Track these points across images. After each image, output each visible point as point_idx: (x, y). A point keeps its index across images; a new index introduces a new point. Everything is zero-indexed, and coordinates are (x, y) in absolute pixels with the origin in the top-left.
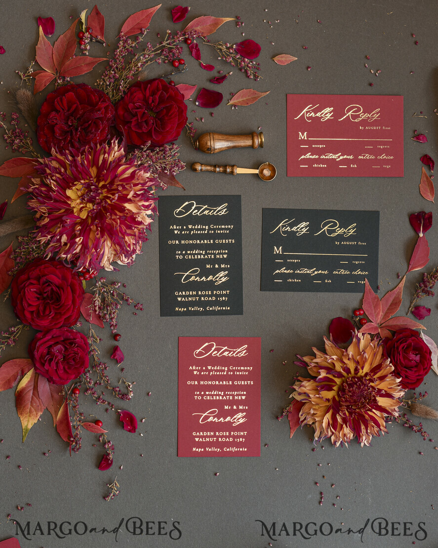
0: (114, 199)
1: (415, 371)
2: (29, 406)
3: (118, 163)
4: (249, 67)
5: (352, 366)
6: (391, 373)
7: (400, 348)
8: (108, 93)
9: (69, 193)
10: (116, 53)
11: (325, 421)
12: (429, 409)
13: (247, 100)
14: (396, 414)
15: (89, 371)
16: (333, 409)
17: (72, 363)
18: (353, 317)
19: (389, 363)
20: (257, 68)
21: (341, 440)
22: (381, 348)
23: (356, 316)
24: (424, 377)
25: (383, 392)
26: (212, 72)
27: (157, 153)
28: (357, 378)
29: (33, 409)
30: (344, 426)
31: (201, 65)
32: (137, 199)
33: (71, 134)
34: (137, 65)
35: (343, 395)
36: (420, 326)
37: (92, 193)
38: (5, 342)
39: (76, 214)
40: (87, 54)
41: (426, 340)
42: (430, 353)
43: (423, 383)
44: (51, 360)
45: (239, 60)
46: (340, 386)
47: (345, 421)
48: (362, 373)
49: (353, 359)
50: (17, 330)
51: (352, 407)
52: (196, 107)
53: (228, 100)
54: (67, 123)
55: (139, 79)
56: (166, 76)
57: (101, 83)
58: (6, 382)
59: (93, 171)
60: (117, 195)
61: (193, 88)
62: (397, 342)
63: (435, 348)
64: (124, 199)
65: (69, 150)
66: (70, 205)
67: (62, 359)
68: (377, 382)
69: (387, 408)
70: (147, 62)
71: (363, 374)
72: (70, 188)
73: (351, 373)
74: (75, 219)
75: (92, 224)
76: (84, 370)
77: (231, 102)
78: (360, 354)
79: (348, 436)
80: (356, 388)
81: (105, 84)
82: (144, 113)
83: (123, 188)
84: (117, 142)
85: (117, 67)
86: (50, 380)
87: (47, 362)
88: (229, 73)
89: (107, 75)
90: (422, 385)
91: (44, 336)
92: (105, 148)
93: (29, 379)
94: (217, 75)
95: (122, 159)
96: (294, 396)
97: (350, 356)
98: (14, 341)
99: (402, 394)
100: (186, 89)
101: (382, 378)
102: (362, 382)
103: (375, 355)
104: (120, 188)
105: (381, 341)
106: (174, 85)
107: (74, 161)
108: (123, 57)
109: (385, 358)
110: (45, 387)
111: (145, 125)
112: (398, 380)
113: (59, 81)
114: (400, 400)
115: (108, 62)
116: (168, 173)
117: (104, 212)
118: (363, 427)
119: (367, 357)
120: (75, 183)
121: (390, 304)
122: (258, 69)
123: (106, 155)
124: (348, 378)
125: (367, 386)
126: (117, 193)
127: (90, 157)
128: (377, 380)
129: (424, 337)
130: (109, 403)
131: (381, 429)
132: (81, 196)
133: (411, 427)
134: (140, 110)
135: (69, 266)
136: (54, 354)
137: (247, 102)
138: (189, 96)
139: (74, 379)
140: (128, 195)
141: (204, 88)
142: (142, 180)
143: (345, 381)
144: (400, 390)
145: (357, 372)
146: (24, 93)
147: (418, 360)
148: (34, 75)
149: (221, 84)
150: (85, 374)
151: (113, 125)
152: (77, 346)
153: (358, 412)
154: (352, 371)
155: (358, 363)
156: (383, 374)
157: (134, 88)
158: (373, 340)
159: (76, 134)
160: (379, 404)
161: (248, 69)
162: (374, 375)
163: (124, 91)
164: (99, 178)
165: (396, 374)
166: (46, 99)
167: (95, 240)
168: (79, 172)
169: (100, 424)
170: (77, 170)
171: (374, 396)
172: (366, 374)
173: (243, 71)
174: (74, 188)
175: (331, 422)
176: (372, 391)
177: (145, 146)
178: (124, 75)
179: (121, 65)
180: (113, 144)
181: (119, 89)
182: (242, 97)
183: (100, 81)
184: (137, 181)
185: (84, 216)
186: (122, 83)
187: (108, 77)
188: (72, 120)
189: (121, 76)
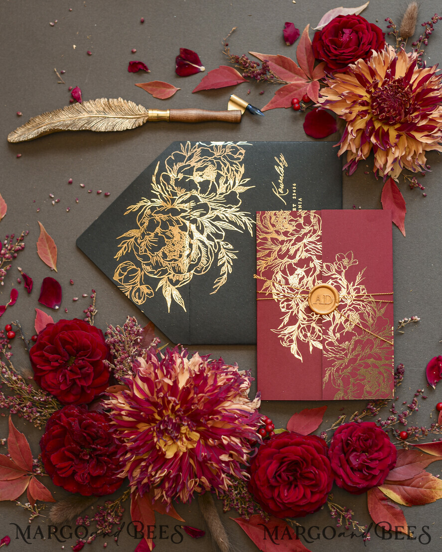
0: (175, 402)
1: (363, 33)
2: (423, 489)
3: (131, 399)
4: (12, 247)
5: (359, 108)
6: (367, 63)
7: (336, 52)
8: (50, 414)
9: (170, 455)
10: (2, 407)
11: (425, 140)
12: (406, 16)
13: (50, 248)
14: (415, 55)
15: (379, 421)
16: (410, 130)
17: (370, 442)
18: (302, 111)
19: (354, 66)
20: (11, 238)
22: (336, 75)
23: (300, 107)
24: (370, 22)
25: (389, 71)
26: (19, 291)
27: (117, 351)
28: (373, 102)
29: (426, 485)
30: (430, 117)
31: (11, 305)
32: (173, 373)
33: (101, 455)
34: (15, 381)
35: (394, 119)
36: (307, 33)
37: (169, 428)
38: (349, 521)
39: (195, 445)
40: (5, 440)
41: (325, 23)
42: (340, 16)
43: (377, 24)
44: (368, 468)
45: (4, 260)
46: (383, 123)
47: (424, 116)
48: (367, 97)
49: (350, 108)
50: (334, 509)
51: (407, 109)
52: (62, 309)
53: (52, 270)
54: (88, 461)
55: (32, 378)
56: (25, 346)
57: (39, 422)
58: (395, 518)
59: (143, 427)
60: (170, 398)
61: (39, 313)
62: (329, 56)
63: (333, 12)
64: (173, 389)
65: (119, 459)
66: (184, 453)
67: (367, 454)
68: (377, 78)
69: (408, 66)
70: (11, 370)
71: (369, 96)
72: (164, 454)
73: (368, 110)
74: (201, 446)
75: (205, 425)
76: (378, 427)
77: (54, 267)
78: (344, 101)
80: (385, 104)
81: (39, 417)
82: (71, 370)
83: (161, 392)
84: (106, 402)
85: (19, 404)
86: (392, 467)
87: (370, 472)
88: (20, 271)
89: (29, 416)
90: (379, 25)
91: (340, 477)
92: (114, 414)
93: (391, 491)
94: (23, 285)
95: (126, 393)
96: (397, 177)
97: (347, 111)
98: (347, 511)
99: (391, 48)
100: (41, 321)
101: (373, 73)
102: (377, 97)
103: (344, 82)
104: (161, 395)
106: (37, 335)
107: (132, 450)
108: (7, 397)
109: (348, 70)
110: (400, 472)
111: (84, 370)
112: (375, 53)
113: (39, 472)
114: (399, 51)
115: (13, 415)
116: (140, 337)
117: (190, 413)
118: (431, 95)
119: (348, 91)
120: (158, 448)
121: (284, 69)
122: (13, 237)
123: (123, 413)
124: (374, 113)
125: (383, 91)
126: (167, 398)
127: (126, 432)
128: (375, 79)
129: (321, 25)
130: (416, 396)
131: (434, 73)
132: (173, 439)
133: (428, 36)
134: (67, 375)
135: (257, 450)
136: (361, 464)
137: (52, 249)
138: (49, 317)
139: (389, 438)
140: (169, 385)
141: (39, 300)
142: (150, 368)
143: (377, 117)
144: (387, 50)
145: (366, 103)
146: (55, 514)
147: (350, 31)
148: (32, 502)
149: (33, 280)
150: (382, 425)
151: (87, 407)
152: (351, 437)
153: (414, 100)
154: (365, 108)
155: (354, 102)
156: (368, 72)
157: (42, 384)
158: (327, 84)
159: (100, 450)
160: (403, 75)
161: (13, 249)
162: (369, 83)
163: (47, 395)
164: (150, 420)
165: (367, 56)
166: (61, 487)
167: (225, 421)
170: (142, 446)
171: (394, 82)
172: (368, 92)
173: (16, 254)
174: (164, 450)
175: (426, 133)
176: (389, 85)
177: (110, 366)
178: (27, 396)
179: (16, 400)
180: (109, 406)
181: (44, 401)
182: (47, 254)
183: (37, 423)
184: (151, 375)
185: (196, 435)
186: (37, 398)
187: (31, 414)
188: (84, 455)
189: (29, 399)
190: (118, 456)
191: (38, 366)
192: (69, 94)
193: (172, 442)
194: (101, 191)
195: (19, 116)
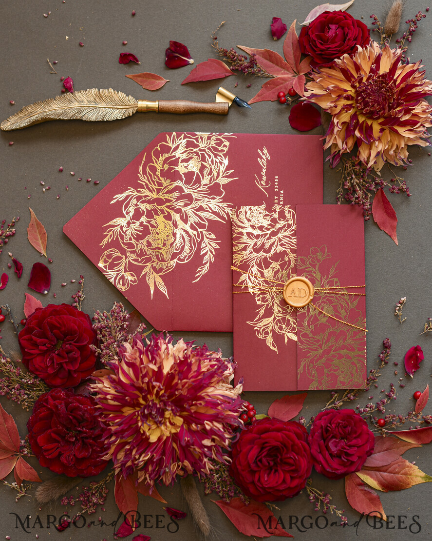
0: (159, 387)
1: (349, 29)
2: (399, 475)
3: (116, 383)
4: (2, 233)
5: (343, 102)
6: (352, 58)
7: (322, 47)
8: (38, 396)
9: (153, 439)
11: (407, 135)
12: (390, 14)
13: (40, 234)
14: (399, 51)
15: (358, 408)
16: (394, 125)
17: (349, 429)
18: (288, 105)
19: (339, 60)
21: (429, 115)
22: (322, 70)
23: (286, 100)
24: (355, 18)
25: (374, 66)
26: (9, 276)
27: (104, 336)
28: (357, 96)
29: (403, 471)
30: (413, 112)
32: (158, 359)
33: (86, 438)
34: (4, 364)
35: (378, 114)
36: (294, 29)
37: (153, 413)
38: (327, 506)
39: (178, 430)
41: (311, 19)
42: (326, 12)
44: (347, 454)
46: (367, 117)
47: (407, 111)
48: (351, 92)
49: (335, 101)
50: (313, 493)
51: (391, 103)
52: (51, 294)
53: (41, 256)
54: (73, 443)
55: (20, 361)
56: (15, 329)
57: (26, 404)
58: (372, 503)
59: (128, 411)
60: (154, 383)
61: (28, 298)
62: (315, 51)
63: (320, 8)
64: (158, 374)
65: (104, 441)
66: (167, 437)
67: (345, 440)
68: (362, 73)
69: (393, 62)
71: (353, 90)
72: (148, 438)
73: (352, 104)
74: (185, 431)
75: (188, 411)
76: (356, 414)
77: (44, 253)
78: (329, 95)
79: (425, 107)
80: (369, 98)
81: (27, 399)
82: (58, 354)
83: (146, 377)
84: (92, 386)
85: (8, 386)
86: (370, 453)
87: (349, 458)
88: (10, 256)
89: (17, 398)
90: (364, 22)
91: (319, 462)
92: (100, 398)
93: (368, 477)
94: (13, 270)
95: (112, 378)
96: (379, 170)
97: (332, 105)
98: (325, 495)
99: (375, 44)
100: (30, 305)
101: (358, 68)
102: (362, 92)
103: (330, 76)
104: (146, 380)
105: (314, 70)
106: (26, 319)
107: (116, 434)
109: (334, 65)
110: (377, 458)
111: (72, 354)
112: (360, 49)
113: (26, 452)
114: (383, 47)
116: (127, 323)
117: (174, 398)
118: (414, 90)
119: (333, 85)
120: (142, 432)
121: (271, 63)
122: (4, 223)
123: (109, 397)
124: (358, 107)
125: (368, 85)
126: (152, 383)
127: (111, 415)
128: (360, 74)
129: (308, 21)
131: (417, 69)
132: (157, 424)
133: (411, 33)
134: (55, 359)
135: (239, 435)
136: (339, 450)
137: (42, 235)
138: (38, 302)
139: (367, 426)
140: (153, 370)
141: (29, 285)
142: (135, 353)
143: (361, 111)
144: (371, 46)
145: (350, 98)
146: (41, 494)
147: (336, 27)
148: (19, 482)
149: (23, 265)
150: (361, 413)
151: (74, 390)
152: (330, 424)
153: (398, 96)
154: (349, 102)
155: (339, 96)
156: (354, 67)
157: (30, 367)
158: (313, 78)
159: (86, 433)
160: (388, 71)
161: (4, 234)
162: (354, 78)
163: (34, 378)
164: (135, 404)
165: (352, 51)
166: (47, 467)
167: (208, 406)
168: (129, 428)
169: (418, 394)
170: (127, 430)
171: (379, 77)
172: (353, 86)
173: (7, 240)
174: (148, 434)
175: (409, 128)
176: (373, 80)
177: (96, 350)
178: (15, 378)
179: (5, 382)
180: (95, 390)
181: (32, 384)
182: (37, 240)
183: (24, 405)
184: (137, 361)
185: (180, 420)
186: (25, 381)
187: (19, 396)
188: (70, 437)
189: (18, 382)
190: (103, 439)
191: (26, 350)
192: (61, 84)
193: (156, 426)
194: (90, 179)
195: (12, 105)
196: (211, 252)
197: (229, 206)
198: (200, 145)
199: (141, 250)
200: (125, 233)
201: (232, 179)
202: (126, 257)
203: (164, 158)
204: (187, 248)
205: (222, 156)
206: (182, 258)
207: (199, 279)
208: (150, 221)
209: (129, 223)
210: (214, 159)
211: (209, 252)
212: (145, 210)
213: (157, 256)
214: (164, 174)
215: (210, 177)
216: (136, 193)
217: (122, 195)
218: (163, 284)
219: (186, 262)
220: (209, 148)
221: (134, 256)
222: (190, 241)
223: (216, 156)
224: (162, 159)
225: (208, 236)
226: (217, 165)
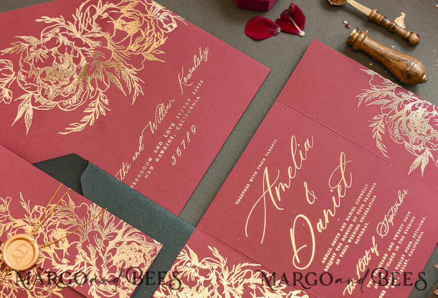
196: (95, 115)
197: (139, 82)
198: (149, 12)
199: (33, 76)
200: (29, 53)
201: (158, 60)
202: (16, 75)
203: (109, 7)
204: (75, 98)
205: (163, 33)
206: (64, 104)
207: (67, 133)
208: (59, 55)
209: (39, 47)
210: (154, 32)
211: (93, 115)
212: (61, 43)
213: (43, 90)
214: (100, 21)
215: (139, 46)
216: (63, 24)
217: (50, 19)
218: (31, 118)
219: (65, 110)
220: (155, 21)
221: (23, 78)
222: (82, 94)
223: (157, 30)
224: (107, 6)
225: (101, 99)
226: (153, 39)
